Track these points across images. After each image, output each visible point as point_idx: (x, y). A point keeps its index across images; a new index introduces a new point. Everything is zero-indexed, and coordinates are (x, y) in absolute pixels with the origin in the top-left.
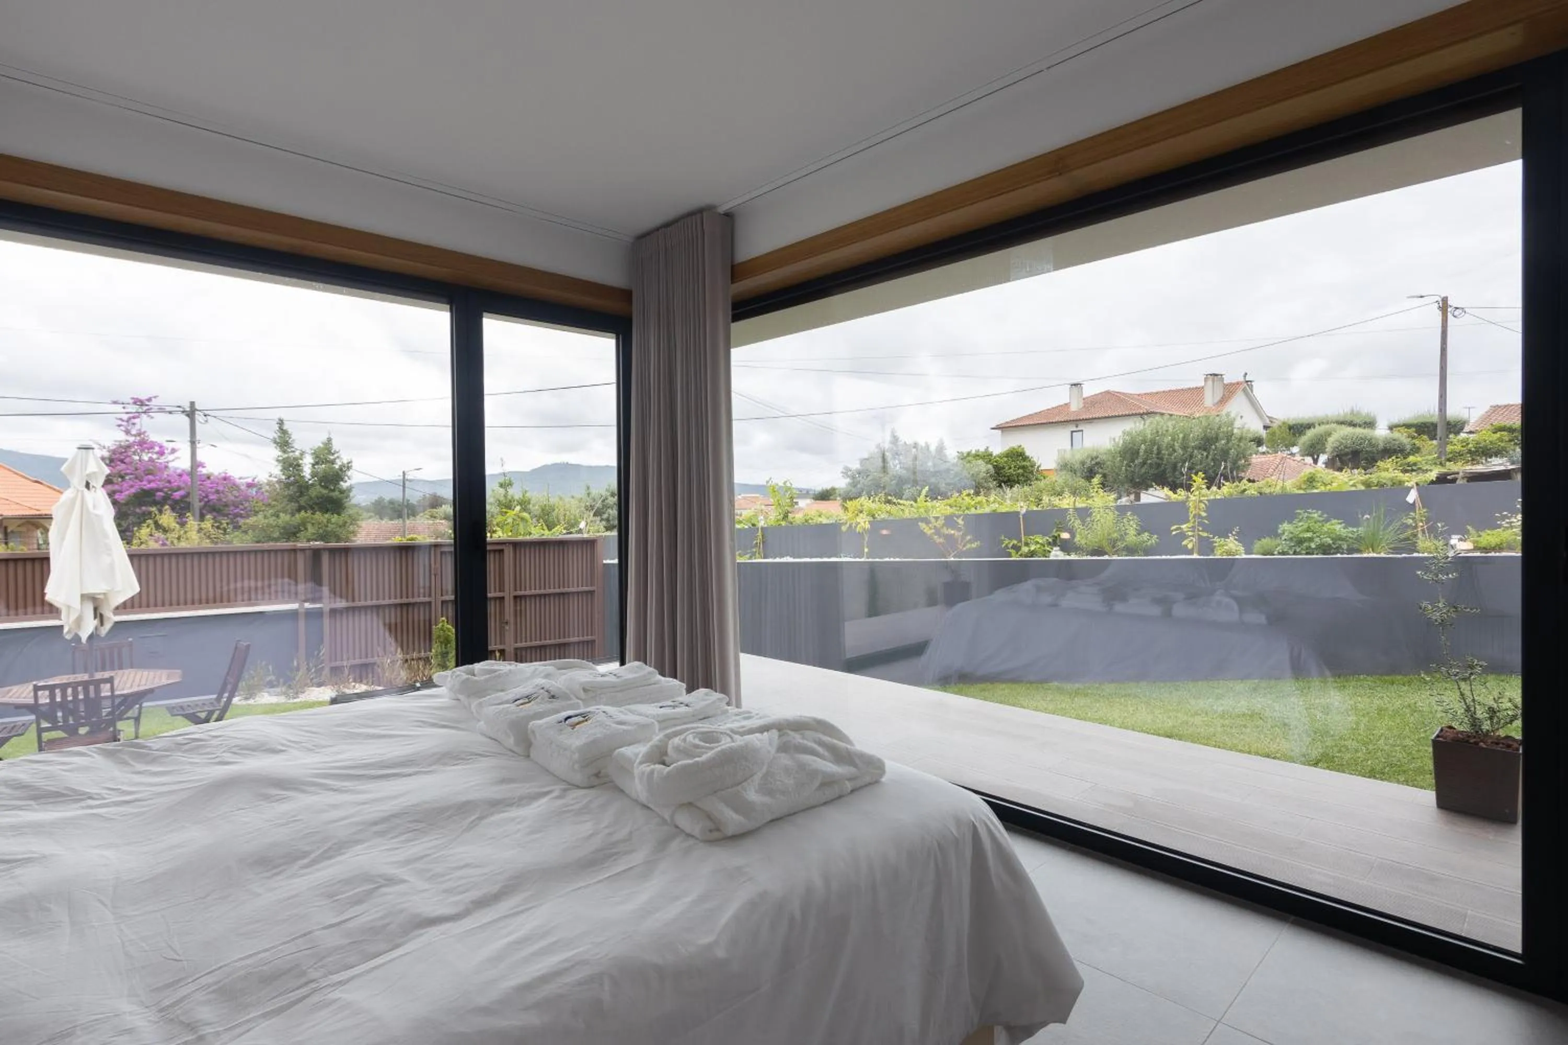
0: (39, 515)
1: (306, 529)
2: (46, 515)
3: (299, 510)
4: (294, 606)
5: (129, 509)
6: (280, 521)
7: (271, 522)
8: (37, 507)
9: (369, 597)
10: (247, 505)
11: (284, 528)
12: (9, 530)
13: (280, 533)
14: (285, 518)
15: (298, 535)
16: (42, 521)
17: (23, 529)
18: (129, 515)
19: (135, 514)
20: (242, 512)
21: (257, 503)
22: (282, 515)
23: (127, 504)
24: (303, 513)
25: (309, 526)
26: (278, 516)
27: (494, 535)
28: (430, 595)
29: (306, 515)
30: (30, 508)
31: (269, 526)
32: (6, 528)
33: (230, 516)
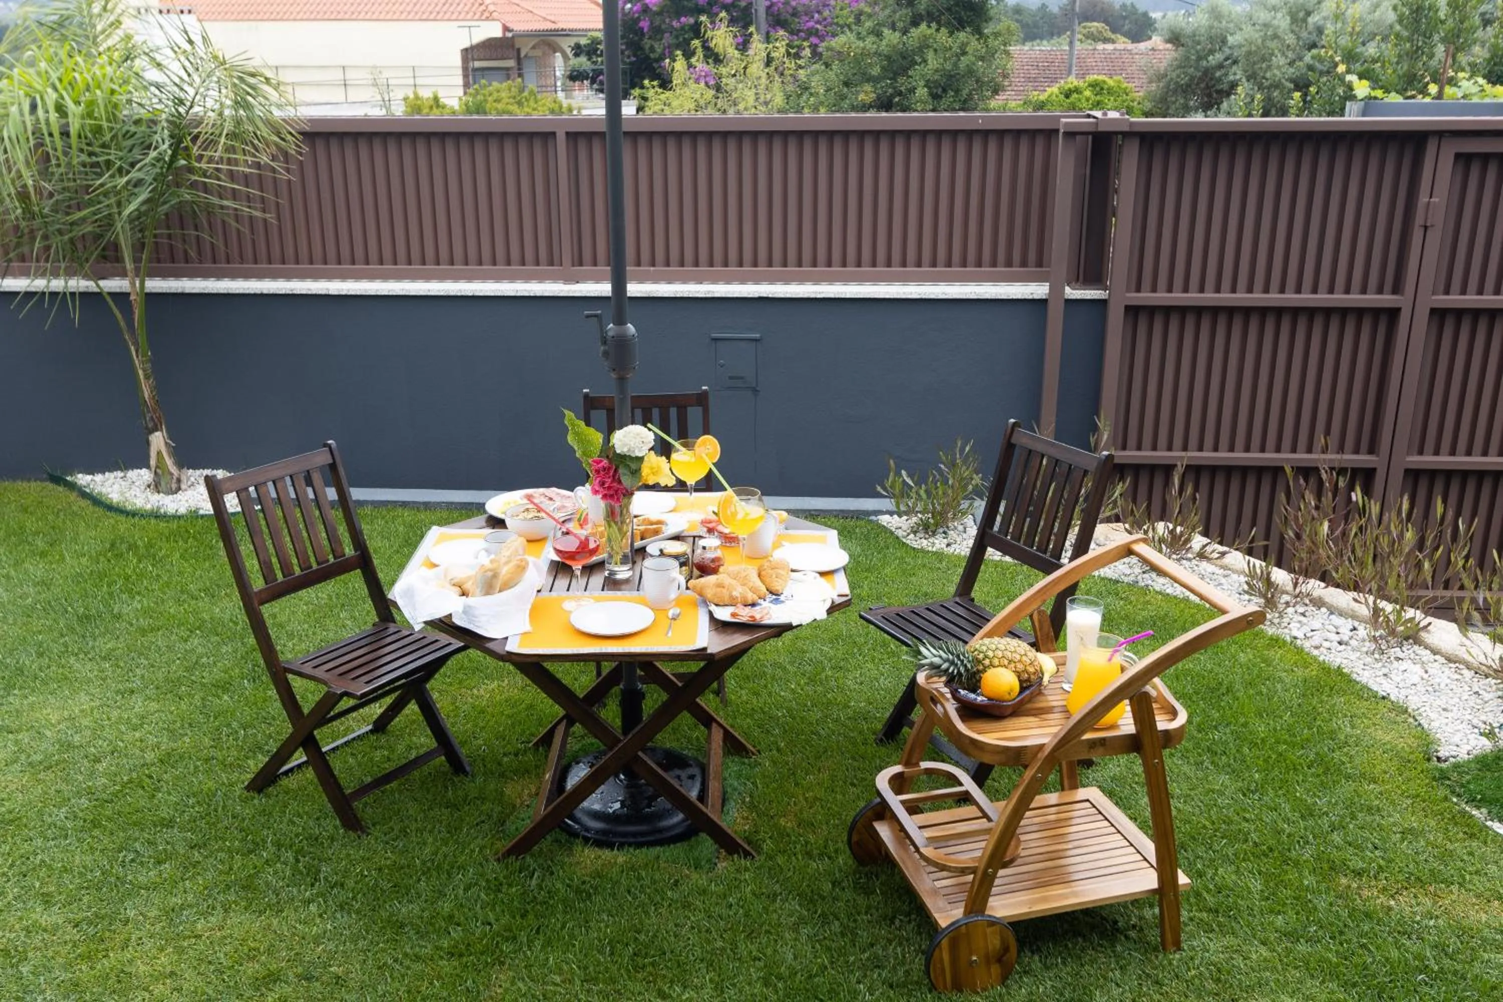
0: (555, 30)
1: (925, 61)
2: (562, 30)
3: (915, 23)
4: (1038, 290)
5: (664, 22)
6: (883, 46)
7: (869, 46)
8: (553, 18)
9: (1226, 282)
10: (826, 13)
11: (888, 58)
12: (522, 55)
13: (883, 68)
14: (891, 37)
15: (910, 73)
16: (558, 39)
17: (538, 53)
18: (663, 32)
19: (671, 30)
20: (818, 26)
21: (841, 9)
22: (886, 32)
23: (660, 13)
24: (923, 26)
25: (930, 55)
26: (879, 35)
27: (1449, 90)
28: (1397, 289)
29: (929, 32)
30: (545, 19)
31: (864, 54)
32: (519, 50)
33: (802, 34)
